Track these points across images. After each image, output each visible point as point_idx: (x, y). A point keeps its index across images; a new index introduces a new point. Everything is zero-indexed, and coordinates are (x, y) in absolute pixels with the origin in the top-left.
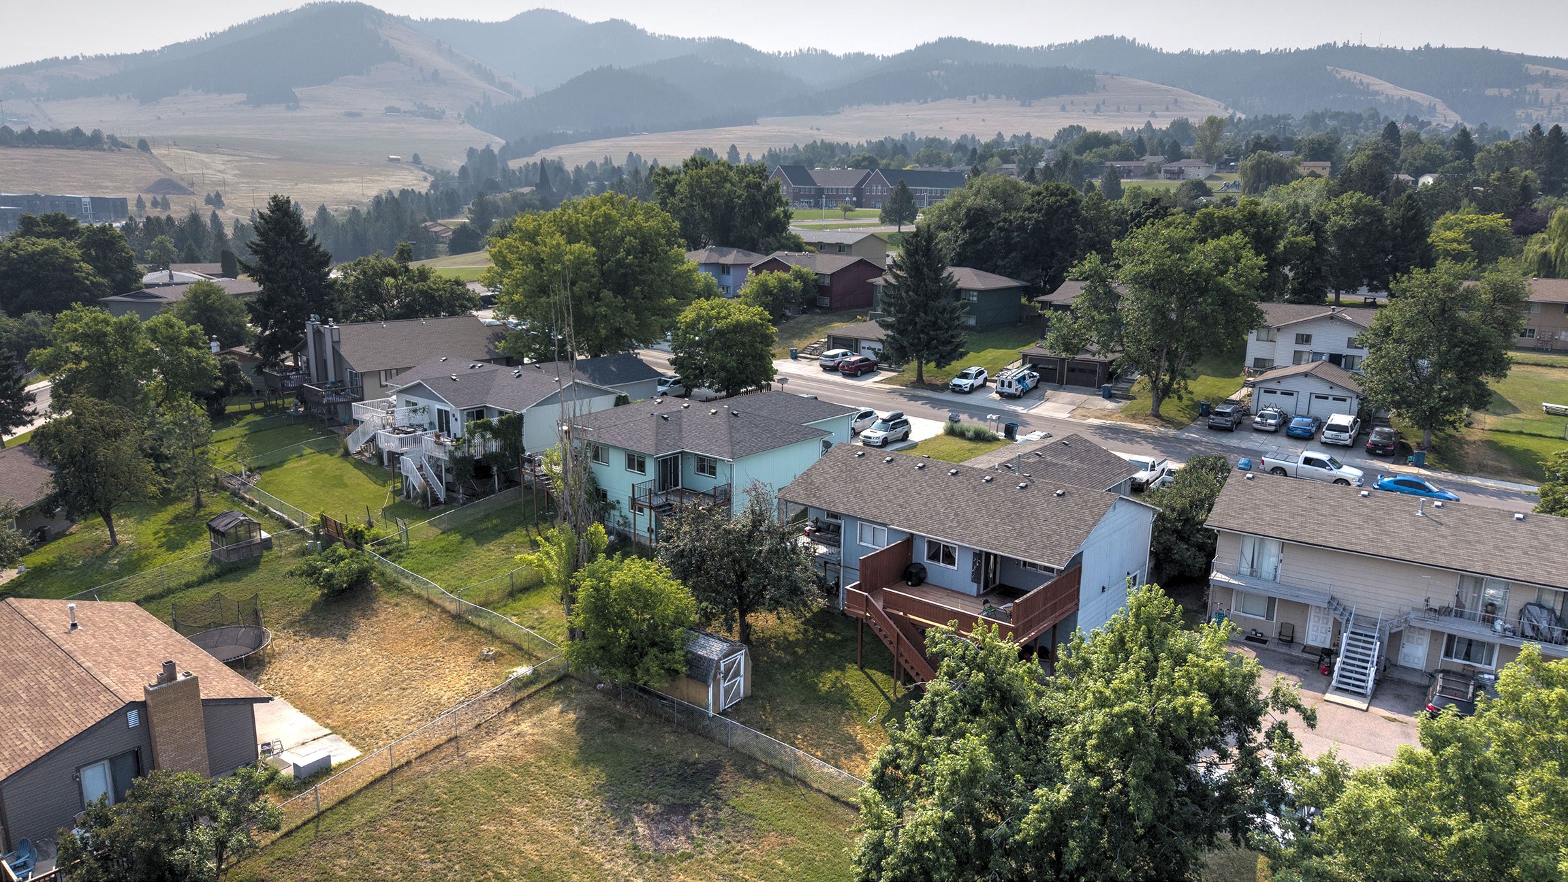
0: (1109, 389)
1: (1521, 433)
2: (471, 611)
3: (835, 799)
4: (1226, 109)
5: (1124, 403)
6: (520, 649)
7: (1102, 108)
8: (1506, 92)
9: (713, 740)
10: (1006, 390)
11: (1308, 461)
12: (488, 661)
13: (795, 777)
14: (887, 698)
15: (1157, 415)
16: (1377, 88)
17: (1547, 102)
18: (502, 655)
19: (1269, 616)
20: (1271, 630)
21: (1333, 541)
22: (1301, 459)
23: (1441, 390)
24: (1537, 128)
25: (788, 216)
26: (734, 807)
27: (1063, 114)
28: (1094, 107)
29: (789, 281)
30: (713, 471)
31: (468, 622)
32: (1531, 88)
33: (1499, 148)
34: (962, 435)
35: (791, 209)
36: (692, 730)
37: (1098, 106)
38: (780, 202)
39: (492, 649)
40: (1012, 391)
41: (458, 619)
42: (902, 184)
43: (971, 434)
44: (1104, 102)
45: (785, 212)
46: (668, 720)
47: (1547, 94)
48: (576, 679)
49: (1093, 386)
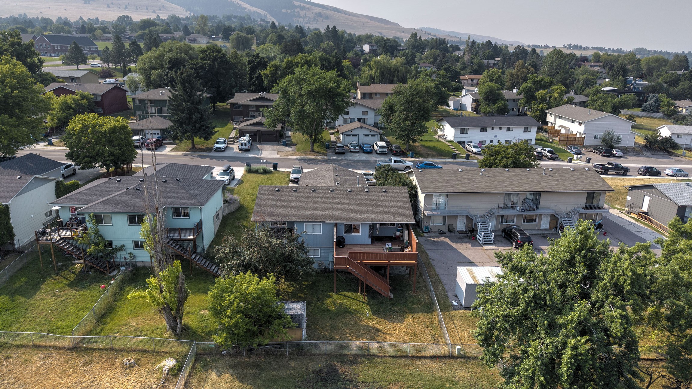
0: (285, 142)
1: (427, 141)
2: (83, 341)
3: (394, 357)
4: (186, 11)
5: (294, 147)
6: (147, 351)
7: (128, 7)
8: (289, 11)
9: (314, 355)
10: (244, 147)
11: (395, 161)
12: (133, 367)
13: (369, 355)
14: (364, 303)
15: (313, 151)
16: (244, 6)
17: (302, 16)
18: (139, 360)
19: (444, 223)
20: (445, 229)
21: (465, 190)
22: (393, 161)
23: (418, 128)
24: (328, 26)
25: (41, 62)
26: (363, 382)
27: (109, 9)
28: (124, 6)
29: (79, 100)
30: (186, 215)
31: (86, 349)
32: (297, 10)
33: (315, 34)
34: (256, 172)
35: (43, 58)
36: (300, 354)
37: (126, 6)
38: (34, 54)
39: (128, 359)
40: (247, 147)
41: (75, 349)
42: (74, 43)
43: (261, 171)
44: (129, 4)
45: (39, 60)
46: (281, 355)
47: (302, 13)
48: (204, 355)
49: (274, 141)
